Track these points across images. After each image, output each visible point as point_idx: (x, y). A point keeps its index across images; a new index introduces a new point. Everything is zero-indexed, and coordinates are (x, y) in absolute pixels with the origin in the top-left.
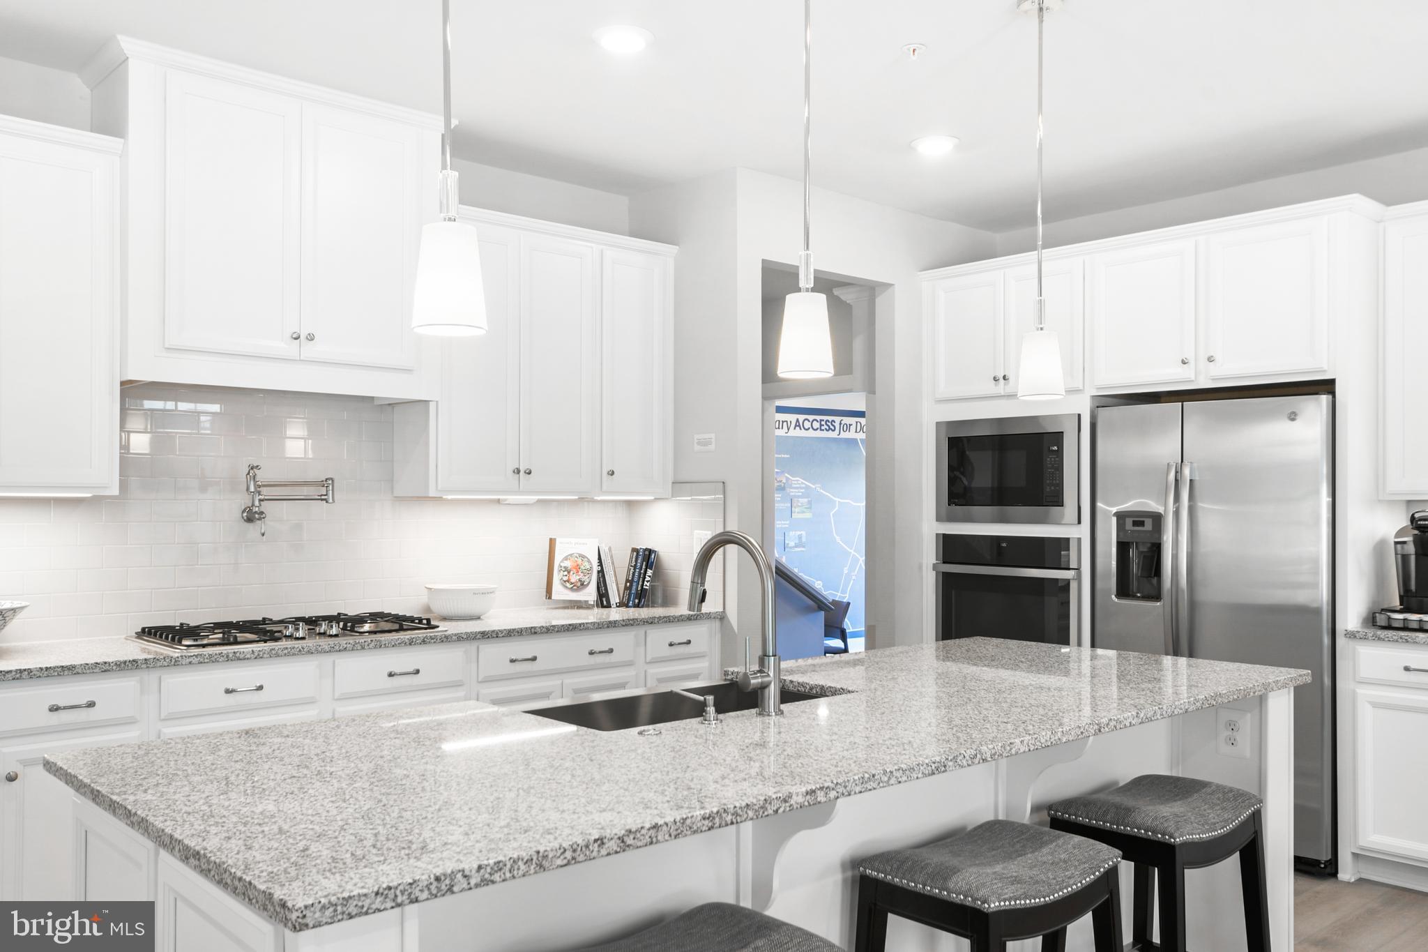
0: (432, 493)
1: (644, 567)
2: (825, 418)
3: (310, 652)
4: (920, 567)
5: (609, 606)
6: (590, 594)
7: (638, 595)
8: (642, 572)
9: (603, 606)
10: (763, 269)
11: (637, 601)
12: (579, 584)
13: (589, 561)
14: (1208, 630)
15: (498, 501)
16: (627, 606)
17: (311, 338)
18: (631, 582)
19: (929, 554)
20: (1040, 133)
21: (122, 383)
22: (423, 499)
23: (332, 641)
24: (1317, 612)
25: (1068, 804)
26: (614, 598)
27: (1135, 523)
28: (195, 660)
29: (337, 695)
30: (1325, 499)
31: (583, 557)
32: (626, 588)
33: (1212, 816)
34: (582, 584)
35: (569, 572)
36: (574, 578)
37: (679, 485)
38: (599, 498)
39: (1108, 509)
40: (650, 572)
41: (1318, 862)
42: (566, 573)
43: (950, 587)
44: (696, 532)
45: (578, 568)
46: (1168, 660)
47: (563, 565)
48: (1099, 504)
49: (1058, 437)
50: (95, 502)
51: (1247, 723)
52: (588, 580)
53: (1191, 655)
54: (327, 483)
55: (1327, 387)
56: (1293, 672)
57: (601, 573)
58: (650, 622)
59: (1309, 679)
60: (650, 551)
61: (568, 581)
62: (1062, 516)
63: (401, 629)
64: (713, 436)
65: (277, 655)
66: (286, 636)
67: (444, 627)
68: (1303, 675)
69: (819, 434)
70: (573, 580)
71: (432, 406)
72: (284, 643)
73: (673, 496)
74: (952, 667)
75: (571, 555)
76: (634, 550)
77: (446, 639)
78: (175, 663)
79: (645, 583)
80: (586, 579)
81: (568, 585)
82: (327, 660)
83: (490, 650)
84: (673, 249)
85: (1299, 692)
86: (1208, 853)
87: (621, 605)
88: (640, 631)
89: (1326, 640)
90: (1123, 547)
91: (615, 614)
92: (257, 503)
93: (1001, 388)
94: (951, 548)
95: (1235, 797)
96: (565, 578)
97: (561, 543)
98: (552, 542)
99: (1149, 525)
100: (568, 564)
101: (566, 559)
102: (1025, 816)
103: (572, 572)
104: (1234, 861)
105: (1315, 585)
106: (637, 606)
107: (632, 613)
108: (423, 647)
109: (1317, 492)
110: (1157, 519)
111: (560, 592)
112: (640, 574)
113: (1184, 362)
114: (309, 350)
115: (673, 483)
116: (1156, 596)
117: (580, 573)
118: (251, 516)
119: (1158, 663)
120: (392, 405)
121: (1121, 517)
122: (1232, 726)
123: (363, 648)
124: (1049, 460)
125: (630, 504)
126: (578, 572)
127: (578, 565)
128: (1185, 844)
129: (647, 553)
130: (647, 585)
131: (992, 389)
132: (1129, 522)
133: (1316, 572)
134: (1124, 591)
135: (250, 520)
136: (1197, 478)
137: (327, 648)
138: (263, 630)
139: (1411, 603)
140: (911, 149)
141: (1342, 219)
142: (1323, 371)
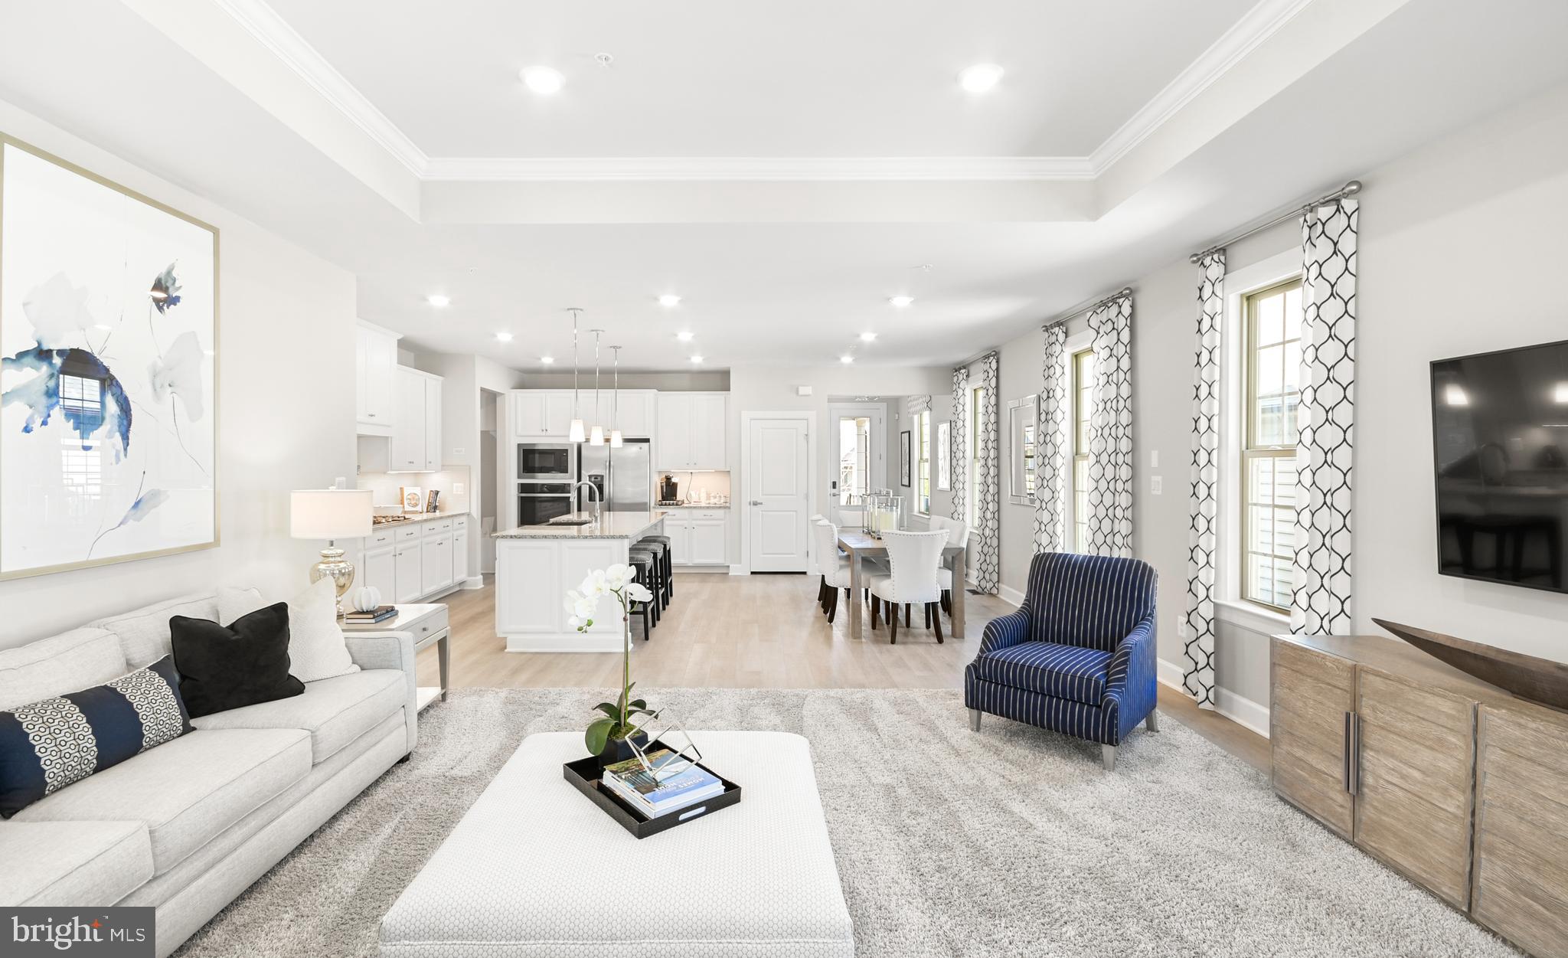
0: (389, 470)
1: (436, 498)
4: (511, 496)
7: (435, 508)
10: (482, 390)
13: (419, 497)
14: (622, 506)
16: (429, 512)
17: (373, 416)
19: (515, 490)
24: (647, 503)
27: (595, 479)
30: (649, 471)
31: (415, 494)
32: (429, 505)
34: (416, 504)
36: (413, 502)
37: (444, 467)
39: (584, 475)
40: (438, 499)
42: (409, 500)
43: (523, 502)
44: (455, 484)
45: (413, 498)
48: (583, 472)
49: (566, 451)
52: (418, 503)
55: (647, 440)
61: (410, 503)
62: (567, 477)
64: (463, 449)
71: (390, 439)
75: (411, 494)
76: (429, 492)
81: (411, 505)
84: (441, 378)
87: (427, 512)
93: (544, 433)
94: (523, 488)
97: (406, 489)
98: (401, 489)
99: (600, 479)
100: (409, 497)
101: (409, 495)
105: (647, 494)
106: (434, 512)
107: (431, 515)
109: (647, 468)
110: (602, 476)
111: (407, 508)
112: (434, 500)
114: (372, 420)
115: (440, 467)
116: (603, 500)
117: (415, 500)
121: (589, 477)
124: (561, 458)
125: (428, 475)
129: (437, 493)
130: (437, 504)
131: (540, 433)
132: (592, 479)
133: (647, 491)
134: (591, 499)
136: (615, 465)
139: (664, 498)
140: (540, 359)
141: (650, 394)
142: (647, 436)
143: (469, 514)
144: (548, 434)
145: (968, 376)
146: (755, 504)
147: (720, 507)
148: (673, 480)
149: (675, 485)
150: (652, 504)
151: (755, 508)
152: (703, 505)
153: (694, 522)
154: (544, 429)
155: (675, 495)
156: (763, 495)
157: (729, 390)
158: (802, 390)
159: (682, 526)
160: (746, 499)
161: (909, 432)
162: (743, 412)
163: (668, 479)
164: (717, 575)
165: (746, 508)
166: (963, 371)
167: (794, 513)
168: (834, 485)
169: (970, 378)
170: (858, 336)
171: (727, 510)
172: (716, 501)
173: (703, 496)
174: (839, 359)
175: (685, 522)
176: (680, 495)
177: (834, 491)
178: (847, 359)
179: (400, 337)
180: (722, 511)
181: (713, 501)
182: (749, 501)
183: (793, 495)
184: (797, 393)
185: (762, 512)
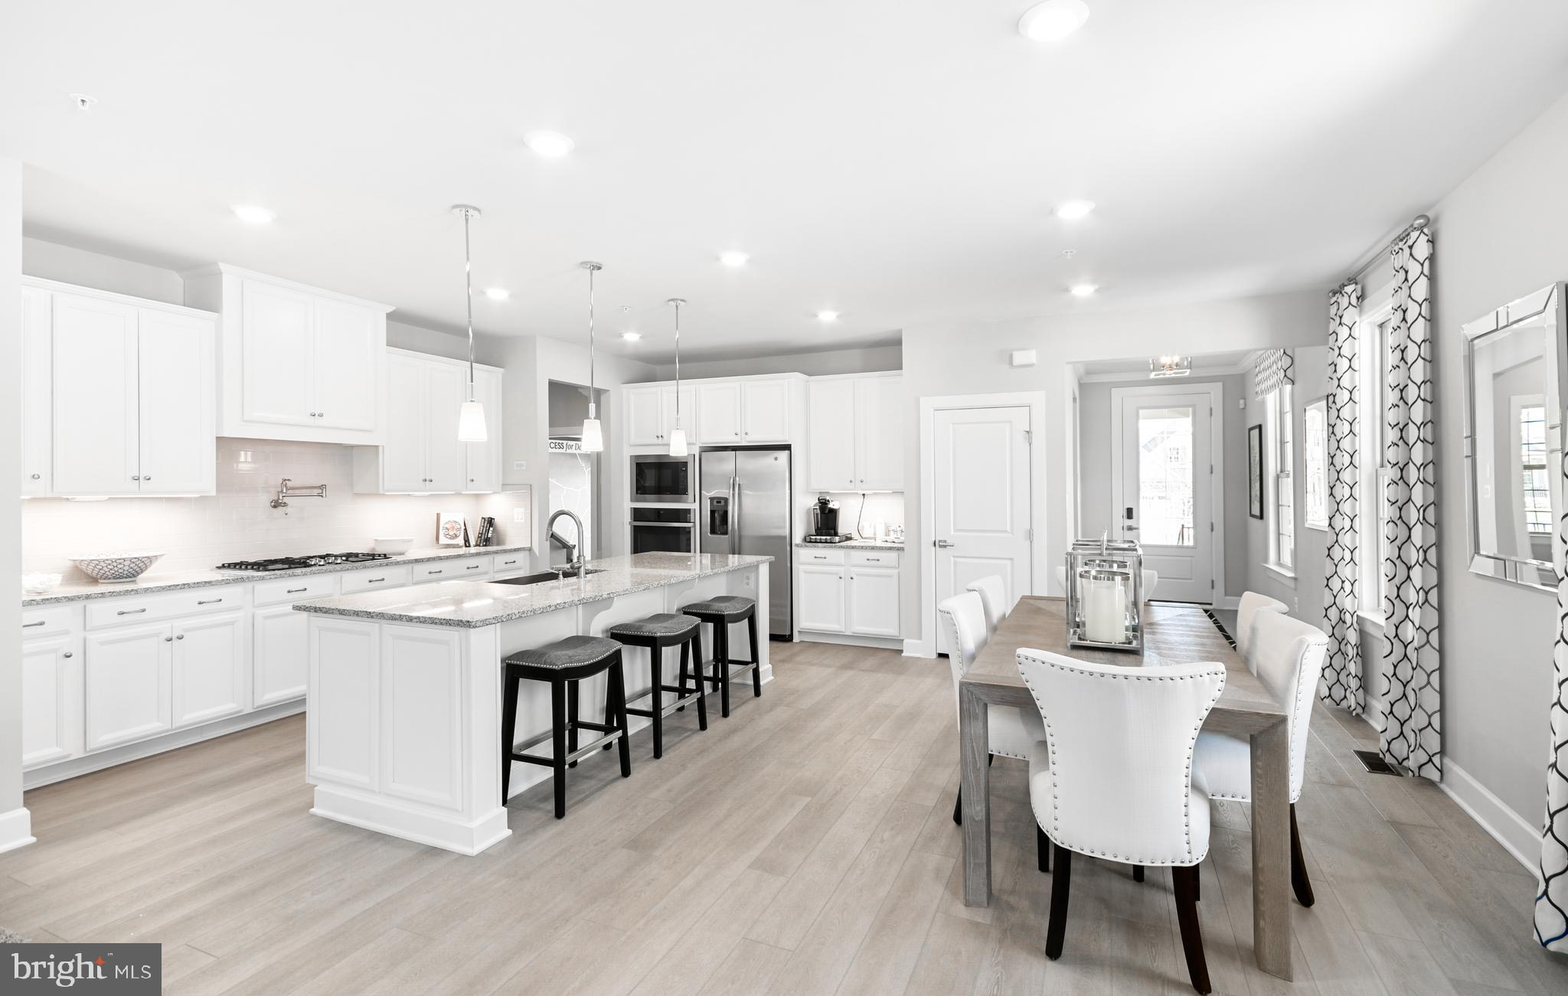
0: (381, 492)
1: (488, 527)
2: (558, 441)
3: (331, 571)
4: (623, 524)
5: (470, 546)
6: (460, 541)
7: (486, 541)
9: (466, 546)
10: (549, 383)
11: (484, 543)
13: (459, 524)
14: (745, 544)
15: (409, 495)
16: (479, 546)
17: (321, 415)
18: (482, 534)
19: (627, 517)
20: (677, 336)
21: (217, 438)
22: (376, 495)
23: (337, 567)
24: (785, 537)
25: (689, 606)
26: (473, 542)
27: (718, 502)
28: (273, 577)
29: (343, 592)
30: (788, 491)
31: (455, 522)
32: (479, 537)
33: (738, 606)
34: (455, 536)
35: (448, 530)
37: (505, 486)
38: (464, 493)
39: (707, 494)
40: (491, 529)
41: (786, 636)
42: (446, 530)
43: (636, 531)
45: (453, 528)
46: (731, 556)
47: (444, 526)
48: (703, 492)
49: (685, 464)
50: (203, 499)
51: (752, 576)
53: (739, 554)
54: (322, 487)
55: (788, 447)
56: (768, 557)
57: (466, 529)
58: (496, 552)
59: (774, 559)
60: (492, 519)
61: (448, 534)
62: (687, 499)
63: (374, 559)
64: (524, 462)
65: (314, 573)
66: (329, 563)
67: (394, 558)
68: (772, 558)
69: (554, 450)
70: (450, 534)
71: (381, 449)
72: (313, 568)
73: (502, 491)
74: (640, 570)
75: (449, 521)
76: (483, 518)
77: (398, 563)
78: (263, 578)
80: (458, 533)
81: (448, 536)
82: (338, 575)
83: (418, 567)
84: (501, 370)
85: (771, 564)
86: (737, 618)
87: (477, 545)
88: (491, 557)
89: (788, 548)
90: (713, 512)
91: (473, 550)
92: (281, 498)
93: (661, 441)
94: (638, 514)
95: (747, 600)
96: (446, 533)
97: (443, 515)
98: (438, 515)
99: (723, 503)
100: (448, 526)
101: (446, 523)
102: (673, 611)
103: (450, 530)
104: (746, 621)
105: (785, 527)
106: (485, 545)
107: (482, 549)
108: (387, 568)
109: (785, 488)
110: (726, 500)
111: (443, 540)
112: (486, 529)
113: (736, 434)
114: (318, 421)
115: (502, 485)
116: (726, 533)
117: (454, 530)
118: (276, 504)
119: (727, 558)
120: (352, 447)
121: (712, 499)
122: (748, 578)
123: (357, 569)
124: (682, 474)
125: (477, 496)
127: (453, 526)
128: (727, 615)
129: (490, 519)
130: (490, 535)
131: (656, 441)
132: (715, 503)
133: (785, 522)
134: (713, 531)
135: (275, 507)
136: (741, 483)
137: (339, 569)
138: (303, 563)
139: (819, 532)
140: (621, 336)
141: (793, 381)
142: (786, 441)
143: (530, 550)
145: (1361, 298)
146: (943, 545)
147: (890, 549)
148: (831, 506)
149: (833, 512)
150: (798, 538)
151: (942, 551)
152: (879, 543)
153: (853, 569)
154: (659, 435)
155: (835, 526)
156: (956, 530)
157: (901, 369)
158: (1019, 358)
159: (837, 574)
160: (927, 538)
161: (1260, 427)
162: (922, 400)
163: (823, 504)
164: (886, 654)
165: (928, 552)
166: (1349, 289)
167: (1009, 562)
168: (1130, 513)
169: (1366, 301)
170: (1052, 212)
171: (900, 552)
173: (879, 530)
174: (1067, 290)
175: (842, 569)
176: (843, 528)
177: (1129, 522)
178: (1083, 290)
179: (391, 309)
180: (894, 555)
181: (892, 537)
182: (934, 540)
183: (1006, 531)
184: (1011, 363)
185: (954, 557)
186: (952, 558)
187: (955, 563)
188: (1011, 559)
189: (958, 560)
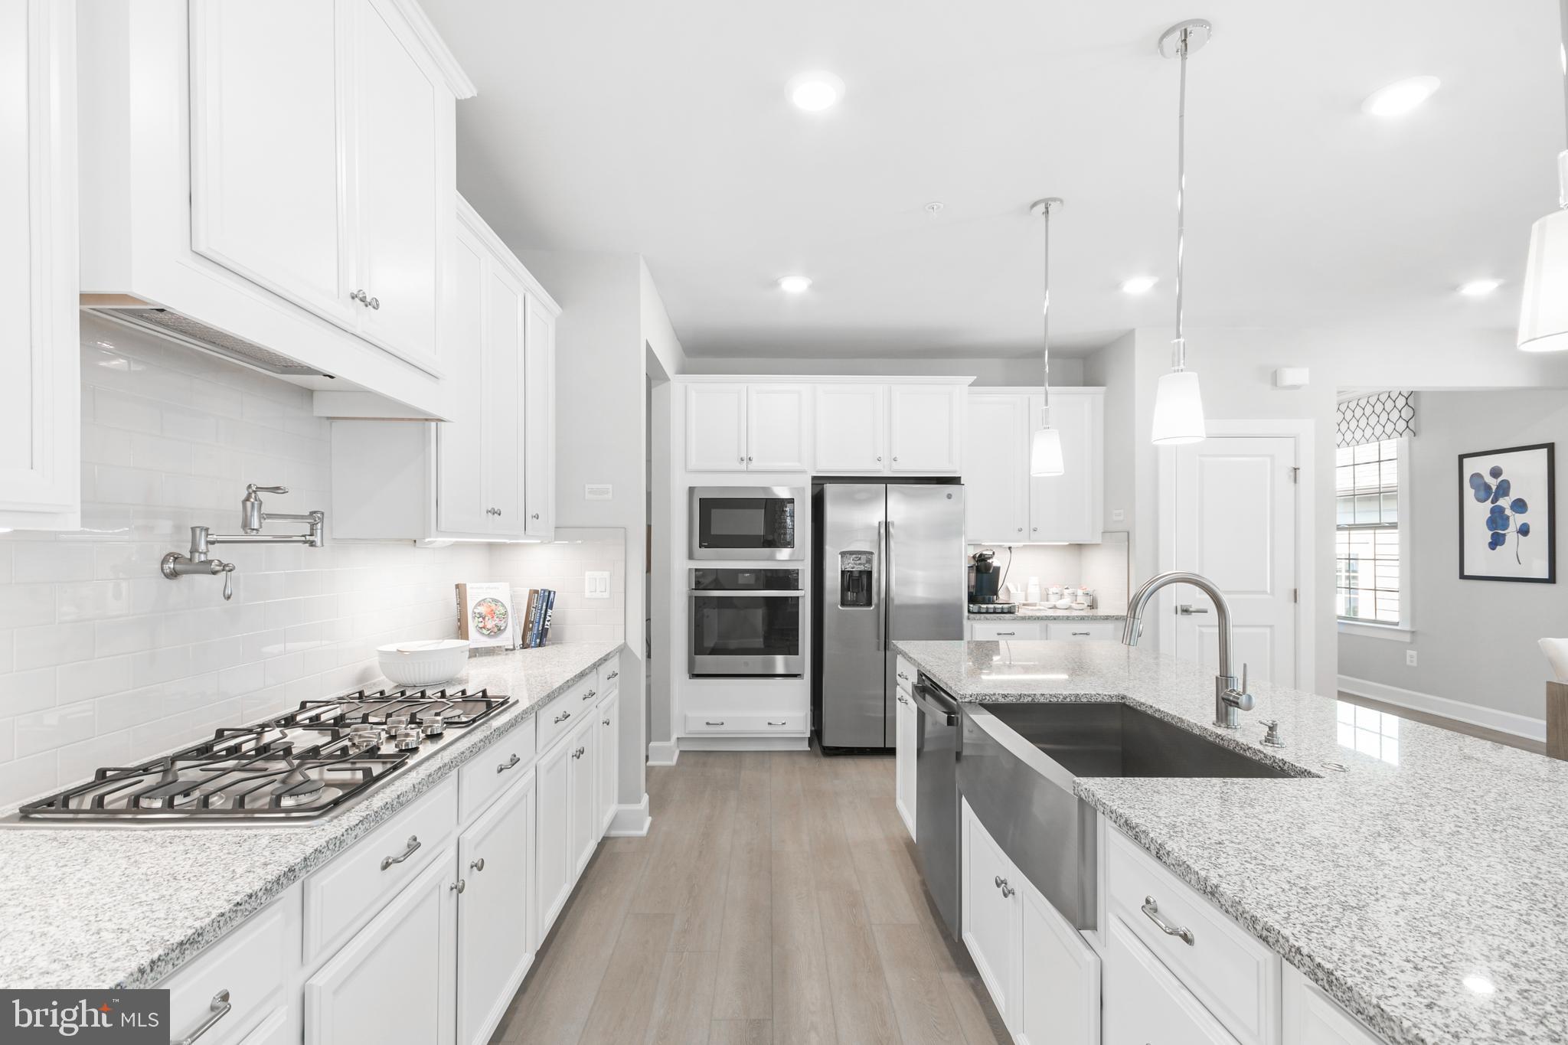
0: (434, 534)
1: (544, 607)
4: (676, 595)
6: (507, 639)
8: (543, 612)
11: (538, 641)
12: (496, 630)
13: (503, 605)
16: (531, 647)
18: (530, 626)
19: (684, 583)
26: (518, 640)
27: (855, 559)
31: (496, 601)
32: (528, 629)
34: (499, 630)
35: (484, 619)
36: (490, 624)
37: (562, 531)
40: (550, 612)
42: (481, 619)
43: (699, 608)
44: (588, 574)
45: (492, 613)
47: (477, 611)
49: (786, 499)
52: (504, 625)
54: (318, 518)
60: (548, 592)
61: (484, 628)
64: (610, 486)
70: (489, 626)
73: (555, 540)
75: (484, 600)
76: (533, 592)
79: (546, 623)
80: (502, 624)
81: (484, 631)
84: (558, 309)
87: (526, 645)
92: (202, 547)
93: (743, 466)
94: (702, 580)
96: (481, 625)
97: (472, 588)
98: (460, 589)
99: (865, 560)
100: (482, 609)
101: (479, 604)
103: (487, 618)
106: (535, 647)
110: (869, 555)
111: (477, 640)
112: (541, 614)
115: (556, 528)
117: (495, 618)
121: (843, 555)
126: (493, 617)
127: (492, 610)
129: (547, 594)
130: (549, 624)
131: (738, 466)
135: (174, 575)
142: (955, 472)
143: (623, 650)
144: (753, 466)
146: (1187, 611)
147: (1107, 619)
148: (990, 561)
149: (994, 572)
151: (1185, 619)
154: (744, 456)
155: (995, 593)
160: (1166, 603)
163: (984, 558)
165: (1167, 623)
167: (1268, 630)
172: (1066, 601)
173: (1034, 595)
180: (1109, 626)
182: (1175, 605)
183: (1265, 592)
184: (1275, 379)
185: (1199, 626)
186: (1197, 628)
187: (1201, 634)
188: (1271, 627)
189: (1204, 630)
